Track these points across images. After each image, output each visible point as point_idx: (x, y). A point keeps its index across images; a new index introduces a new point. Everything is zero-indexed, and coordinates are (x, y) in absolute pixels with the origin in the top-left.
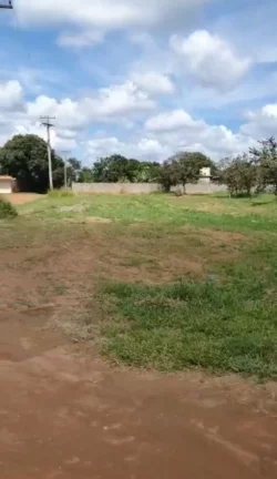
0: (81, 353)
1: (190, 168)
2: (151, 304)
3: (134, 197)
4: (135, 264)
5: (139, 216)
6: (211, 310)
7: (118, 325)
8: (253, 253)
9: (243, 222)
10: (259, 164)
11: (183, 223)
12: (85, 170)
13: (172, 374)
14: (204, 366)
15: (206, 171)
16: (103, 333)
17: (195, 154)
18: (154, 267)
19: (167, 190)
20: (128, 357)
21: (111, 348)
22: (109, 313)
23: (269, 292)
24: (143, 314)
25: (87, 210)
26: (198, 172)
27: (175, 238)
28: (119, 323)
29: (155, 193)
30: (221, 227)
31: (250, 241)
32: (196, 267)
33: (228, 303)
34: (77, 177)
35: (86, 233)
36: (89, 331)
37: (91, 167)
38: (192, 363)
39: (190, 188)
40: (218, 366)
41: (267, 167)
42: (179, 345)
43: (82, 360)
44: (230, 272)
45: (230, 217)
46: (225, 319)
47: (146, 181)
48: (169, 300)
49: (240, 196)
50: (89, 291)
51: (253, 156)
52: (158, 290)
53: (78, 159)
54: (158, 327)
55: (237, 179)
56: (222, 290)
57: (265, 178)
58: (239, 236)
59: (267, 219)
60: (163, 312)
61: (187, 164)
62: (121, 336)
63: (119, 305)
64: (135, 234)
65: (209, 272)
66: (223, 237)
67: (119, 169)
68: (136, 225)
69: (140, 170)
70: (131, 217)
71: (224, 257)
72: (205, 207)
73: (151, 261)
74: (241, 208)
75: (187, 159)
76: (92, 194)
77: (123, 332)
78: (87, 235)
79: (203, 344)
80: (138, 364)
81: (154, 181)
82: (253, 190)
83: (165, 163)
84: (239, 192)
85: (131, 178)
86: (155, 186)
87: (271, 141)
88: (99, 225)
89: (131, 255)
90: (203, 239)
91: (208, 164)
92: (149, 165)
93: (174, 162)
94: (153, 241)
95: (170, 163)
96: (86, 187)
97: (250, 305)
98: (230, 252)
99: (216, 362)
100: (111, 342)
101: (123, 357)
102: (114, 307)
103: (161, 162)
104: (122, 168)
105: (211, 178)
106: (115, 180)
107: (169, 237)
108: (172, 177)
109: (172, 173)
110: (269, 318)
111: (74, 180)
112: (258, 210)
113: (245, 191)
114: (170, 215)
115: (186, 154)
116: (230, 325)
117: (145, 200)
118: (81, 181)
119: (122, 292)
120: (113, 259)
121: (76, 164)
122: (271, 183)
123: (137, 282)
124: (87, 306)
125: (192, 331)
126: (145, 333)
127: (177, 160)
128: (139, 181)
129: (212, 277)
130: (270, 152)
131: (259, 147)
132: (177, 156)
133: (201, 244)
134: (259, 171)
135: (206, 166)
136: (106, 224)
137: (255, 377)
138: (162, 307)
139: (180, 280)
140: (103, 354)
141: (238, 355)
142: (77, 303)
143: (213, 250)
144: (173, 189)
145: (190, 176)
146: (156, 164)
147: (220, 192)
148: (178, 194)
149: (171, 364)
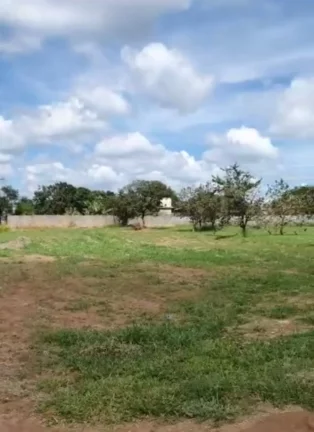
0: (12, 414)
1: (149, 199)
2: (100, 351)
3: (86, 232)
4: (84, 307)
5: (91, 252)
6: (167, 352)
7: (59, 378)
8: (215, 289)
9: (205, 257)
10: (223, 194)
11: (141, 260)
12: (24, 200)
13: (121, 426)
14: (155, 414)
15: (167, 202)
16: (41, 388)
17: (154, 183)
18: (105, 310)
19: (124, 224)
20: (69, 413)
21: (50, 404)
22: (49, 365)
23: (229, 329)
24: (90, 363)
25: (26, 247)
26: (159, 203)
27: (131, 276)
28: (61, 375)
29: (111, 226)
30: (183, 264)
31: (213, 277)
32: (153, 307)
33: (185, 344)
34: (14, 209)
35: (23, 274)
36: (23, 387)
37: (31, 197)
38: (144, 412)
39: (150, 221)
40: (172, 413)
41: (232, 197)
42: (130, 393)
43: (14, 421)
44: (190, 310)
45: (191, 252)
46: (182, 361)
47: (100, 213)
48: (120, 345)
49: (205, 229)
50: (25, 342)
51: (216, 185)
52: (108, 334)
53: (15, 188)
54: (106, 375)
55: (201, 210)
56: (180, 330)
57: (230, 208)
58: (200, 272)
59: (230, 253)
60: (113, 359)
61: (145, 194)
62: (61, 390)
63: (61, 355)
64: (85, 274)
65: (167, 312)
66: (184, 273)
67: (66, 199)
68: (87, 264)
69: (91, 200)
70: (80, 254)
71: (184, 294)
72: (166, 242)
73: (102, 303)
74: (204, 243)
75: (144, 188)
76: (32, 229)
77: (64, 385)
78: (25, 277)
79: (155, 390)
80: (81, 419)
81: (109, 213)
82: (217, 222)
83: (121, 192)
84: (202, 224)
85: (81, 210)
86: (110, 219)
87: (234, 168)
88: (40, 264)
89: (78, 297)
90: (162, 276)
91: (169, 194)
92: (103, 195)
93: (131, 192)
94: (105, 280)
95: (126, 192)
96: (25, 220)
97: (209, 345)
98: (190, 290)
99: (168, 409)
100: (49, 398)
101: (63, 413)
102: (55, 358)
103: (116, 191)
104: (69, 197)
105: (173, 210)
106: (62, 212)
107: (124, 275)
108: (130, 209)
109: (129, 204)
110: (228, 357)
111: (10, 212)
112: (223, 243)
113: (209, 224)
114: (127, 251)
115: (144, 183)
116: (186, 367)
117: (99, 235)
118: (19, 213)
119: (66, 340)
120: (56, 304)
121: (12, 194)
122: (236, 215)
123: (85, 328)
124: (21, 360)
125: (144, 377)
126: (91, 384)
127: (134, 189)
128: (90, 213)
129: (171, 316)
130: (234, 181)
131: (223, 175)
132: (133, 184)
133: (159, 282)
134: (223, 202)
135: (167, 196)
136: (49, 263)
137: (211, 421)
138: (112, 354)
139: (134, 322)
140: (40, 411)
141: (192, 398)
142: (9, 356)
143: (173, 288)
144: (131, 222)
145: (150, 207)
146: (110, 194)
147: (184, 226)
148: (136, 228)
149: (119, 416)
